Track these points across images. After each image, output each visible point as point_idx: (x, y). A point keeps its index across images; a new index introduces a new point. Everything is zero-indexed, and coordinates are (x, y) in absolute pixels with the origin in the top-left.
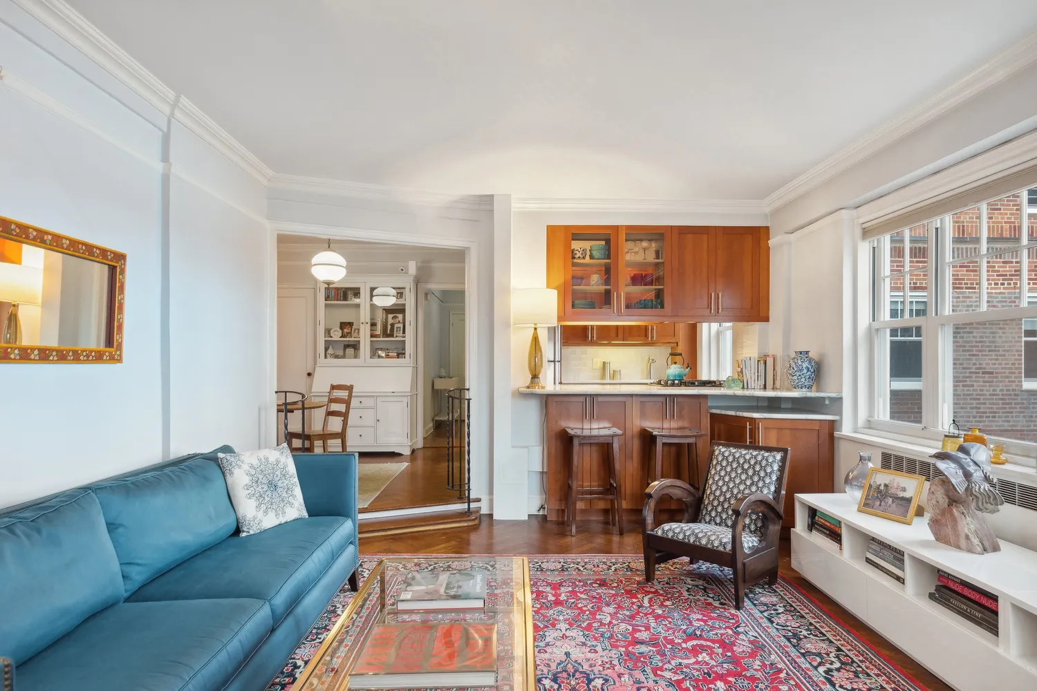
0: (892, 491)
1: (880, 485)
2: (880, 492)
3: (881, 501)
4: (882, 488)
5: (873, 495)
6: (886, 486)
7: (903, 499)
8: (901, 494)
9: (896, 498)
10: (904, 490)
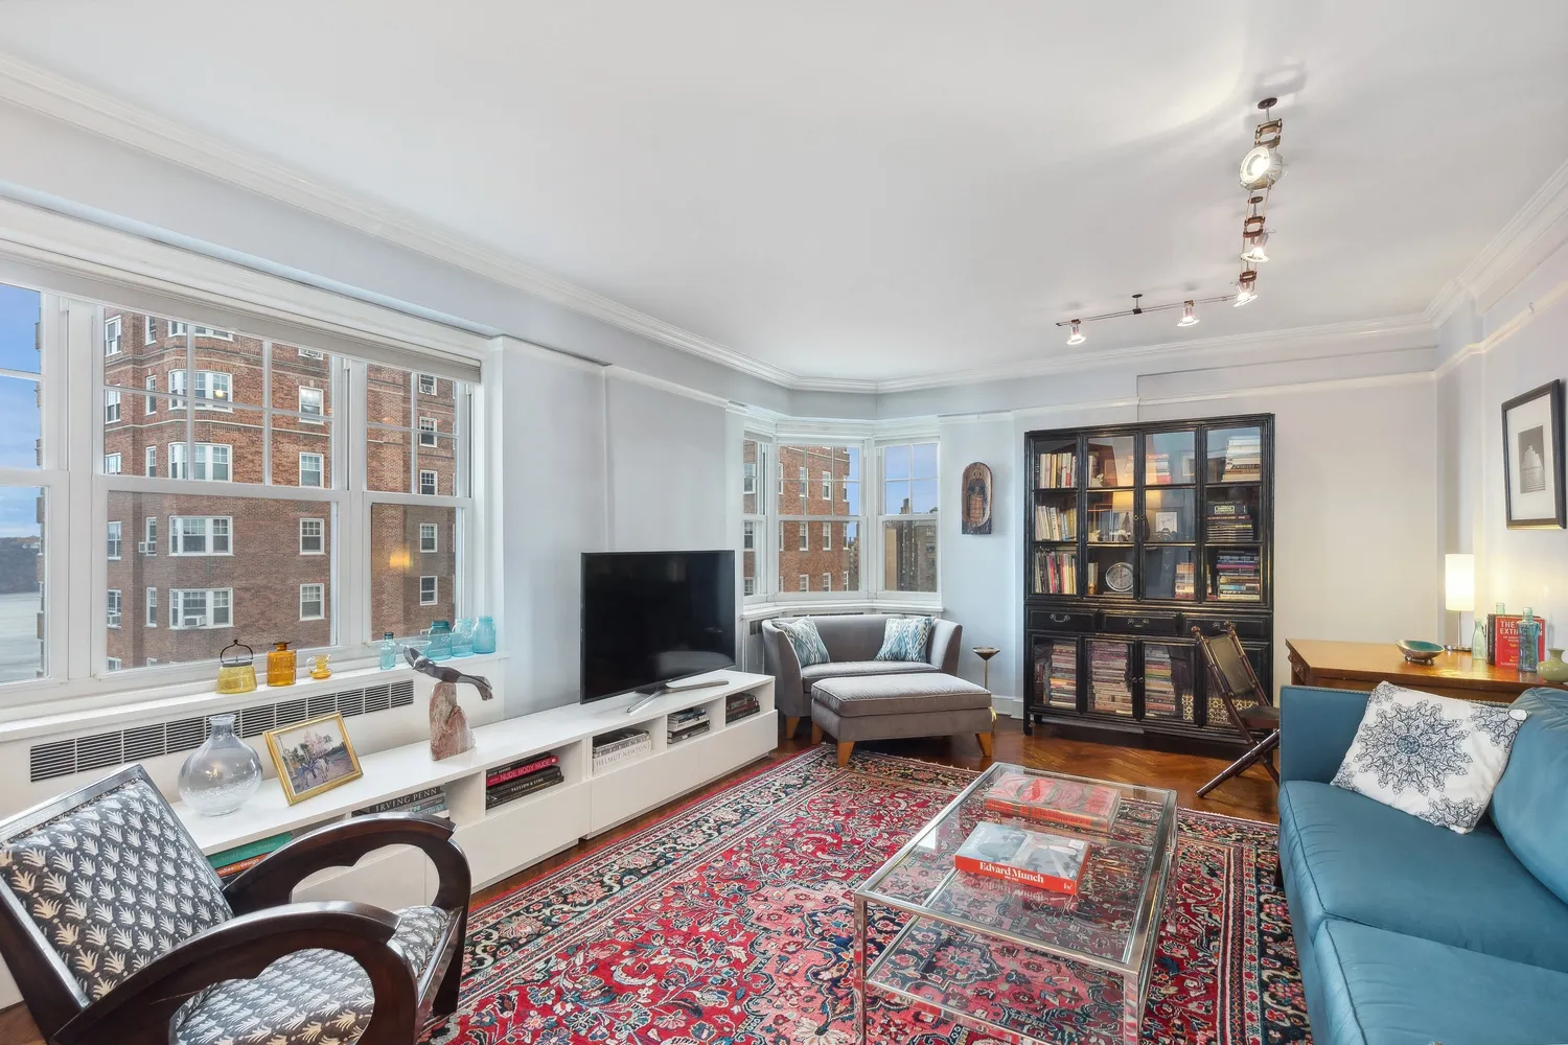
0: (316, 749)
1: (296, 751)
2: (302, 759)
3: (313, 771)
4: (301, 752)
5: (296, 769)
6: (304, 747)
7: (335, 751)
8: (330, 747)
9: (327, 755)
10: (328, 739)
